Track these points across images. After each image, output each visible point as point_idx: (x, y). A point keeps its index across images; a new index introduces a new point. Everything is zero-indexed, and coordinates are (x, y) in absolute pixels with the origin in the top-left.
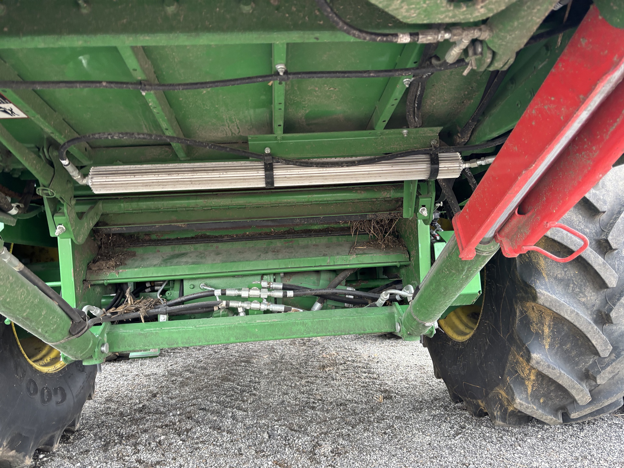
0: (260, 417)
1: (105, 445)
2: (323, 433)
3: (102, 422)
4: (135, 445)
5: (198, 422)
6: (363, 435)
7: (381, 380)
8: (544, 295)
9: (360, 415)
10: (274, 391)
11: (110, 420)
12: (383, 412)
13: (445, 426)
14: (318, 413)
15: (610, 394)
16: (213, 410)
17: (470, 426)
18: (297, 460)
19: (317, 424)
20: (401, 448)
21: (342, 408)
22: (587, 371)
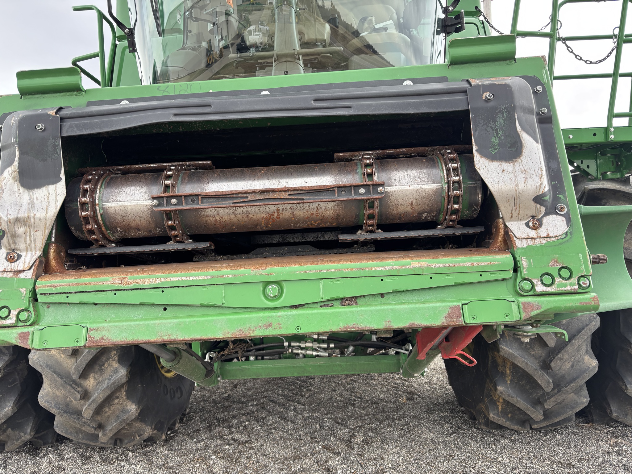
0: (314, 411)
1: (209, 427)
2: (358, 426)
3: (203, 407)
4: (229, 427)
5: (270, 412)
6: (386, 429)
7: (409, 382)
8: (504, 350)
9: (387, 413)
10: (325, 387)
11: (208, 406)
12: (405, 412)
13: (446, 426)
14: (357, 409)
15: (558, 414)
16: (280, 402)
17: (465, 427)
18: (338, 446)
19: (355, 419)
20: (411, 442)
21: (374, 406)
22: (539, 398)
